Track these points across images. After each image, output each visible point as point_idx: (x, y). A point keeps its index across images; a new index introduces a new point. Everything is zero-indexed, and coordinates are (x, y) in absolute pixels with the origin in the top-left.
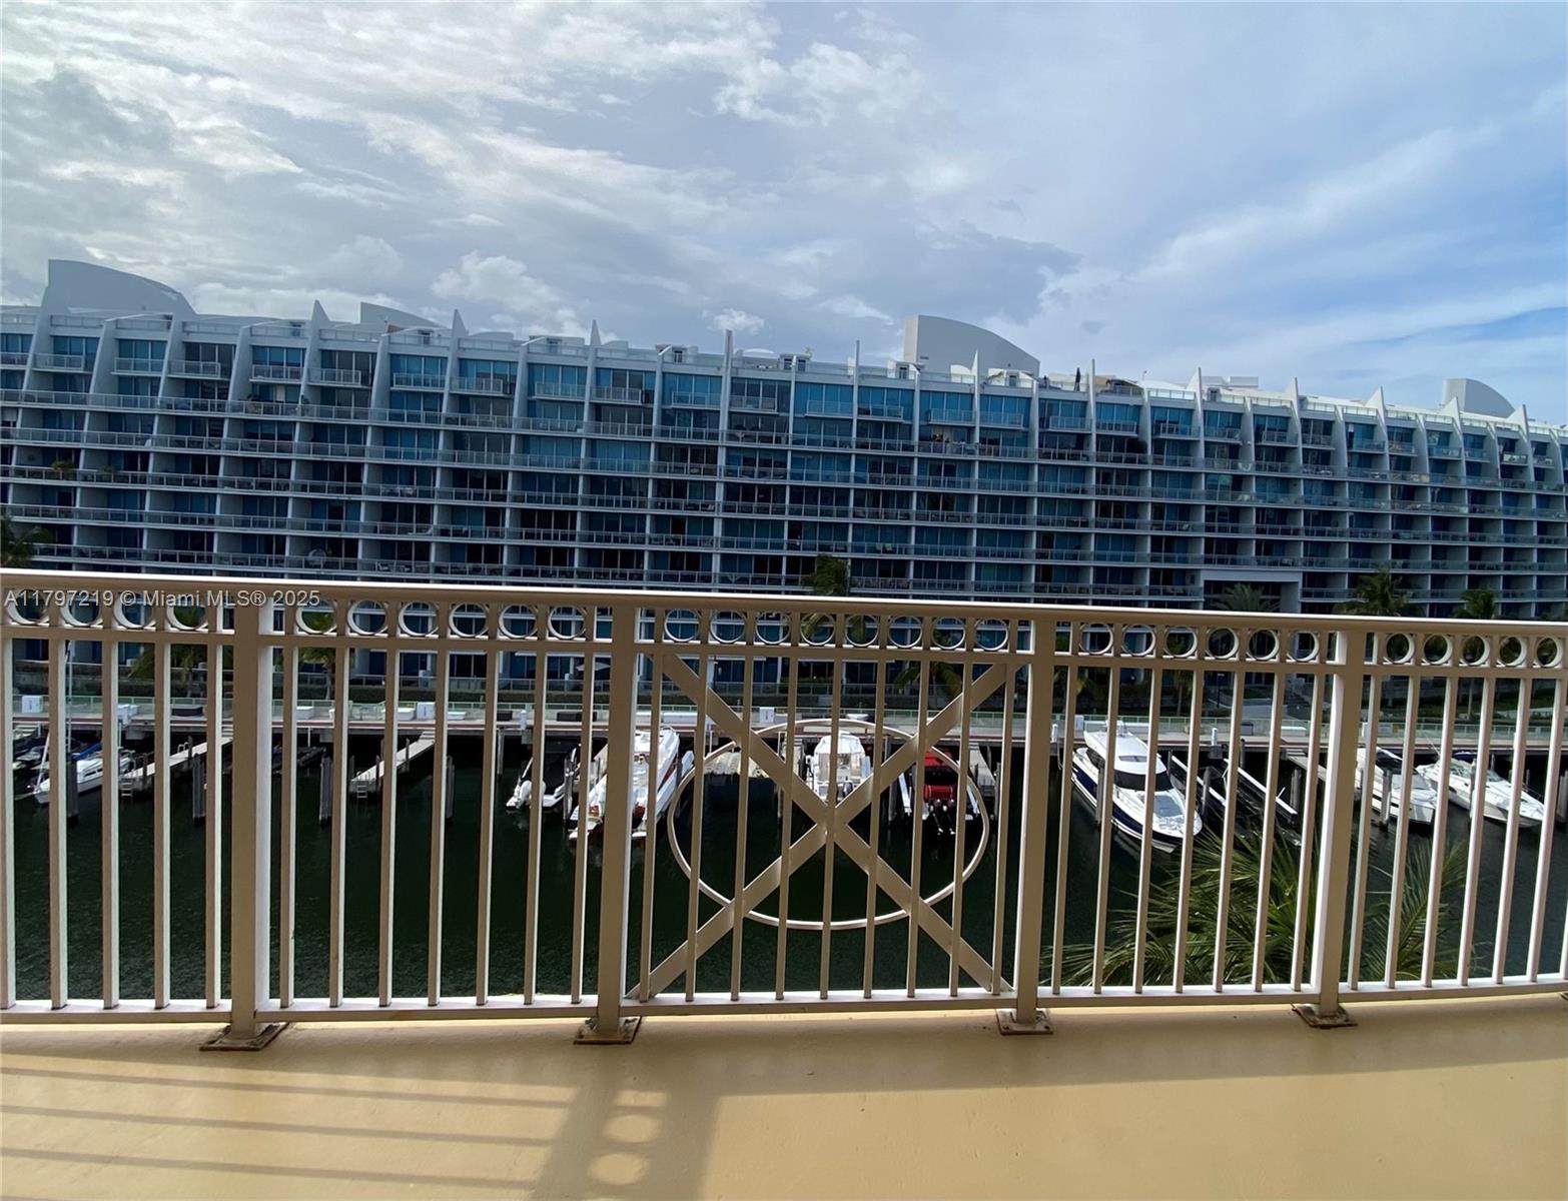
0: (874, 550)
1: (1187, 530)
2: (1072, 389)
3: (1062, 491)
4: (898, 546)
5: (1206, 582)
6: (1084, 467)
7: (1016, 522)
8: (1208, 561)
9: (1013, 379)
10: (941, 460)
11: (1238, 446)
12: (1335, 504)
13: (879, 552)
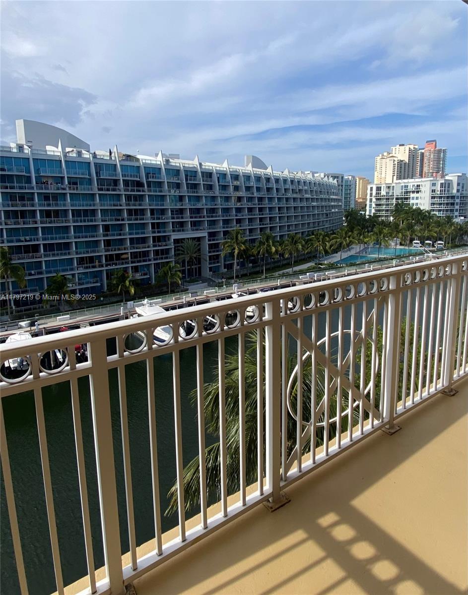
0: (20, 241)
1: (164, 219)
2: (108, 158)
3: (111, 205)
4: (33, 237)
5: (174, 240)
6: (119, 194)
7: (91, 221)
8: (174, 231)
9: (79, 153)
10: (49, 193)
11: (179, 183)
12: (216, 205)
13: (23, 241)
